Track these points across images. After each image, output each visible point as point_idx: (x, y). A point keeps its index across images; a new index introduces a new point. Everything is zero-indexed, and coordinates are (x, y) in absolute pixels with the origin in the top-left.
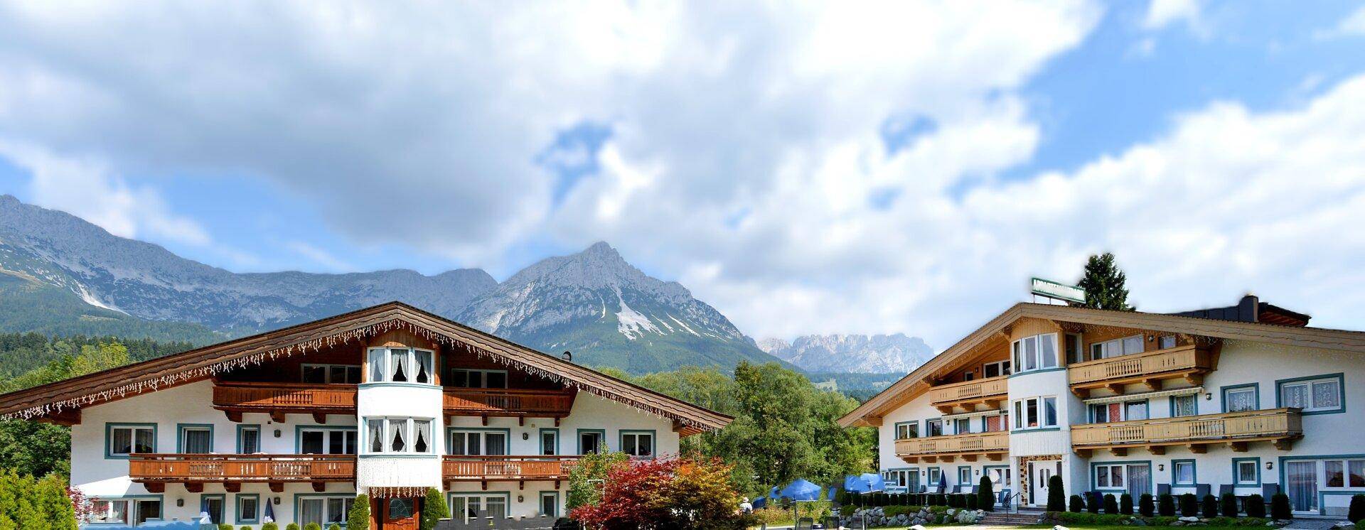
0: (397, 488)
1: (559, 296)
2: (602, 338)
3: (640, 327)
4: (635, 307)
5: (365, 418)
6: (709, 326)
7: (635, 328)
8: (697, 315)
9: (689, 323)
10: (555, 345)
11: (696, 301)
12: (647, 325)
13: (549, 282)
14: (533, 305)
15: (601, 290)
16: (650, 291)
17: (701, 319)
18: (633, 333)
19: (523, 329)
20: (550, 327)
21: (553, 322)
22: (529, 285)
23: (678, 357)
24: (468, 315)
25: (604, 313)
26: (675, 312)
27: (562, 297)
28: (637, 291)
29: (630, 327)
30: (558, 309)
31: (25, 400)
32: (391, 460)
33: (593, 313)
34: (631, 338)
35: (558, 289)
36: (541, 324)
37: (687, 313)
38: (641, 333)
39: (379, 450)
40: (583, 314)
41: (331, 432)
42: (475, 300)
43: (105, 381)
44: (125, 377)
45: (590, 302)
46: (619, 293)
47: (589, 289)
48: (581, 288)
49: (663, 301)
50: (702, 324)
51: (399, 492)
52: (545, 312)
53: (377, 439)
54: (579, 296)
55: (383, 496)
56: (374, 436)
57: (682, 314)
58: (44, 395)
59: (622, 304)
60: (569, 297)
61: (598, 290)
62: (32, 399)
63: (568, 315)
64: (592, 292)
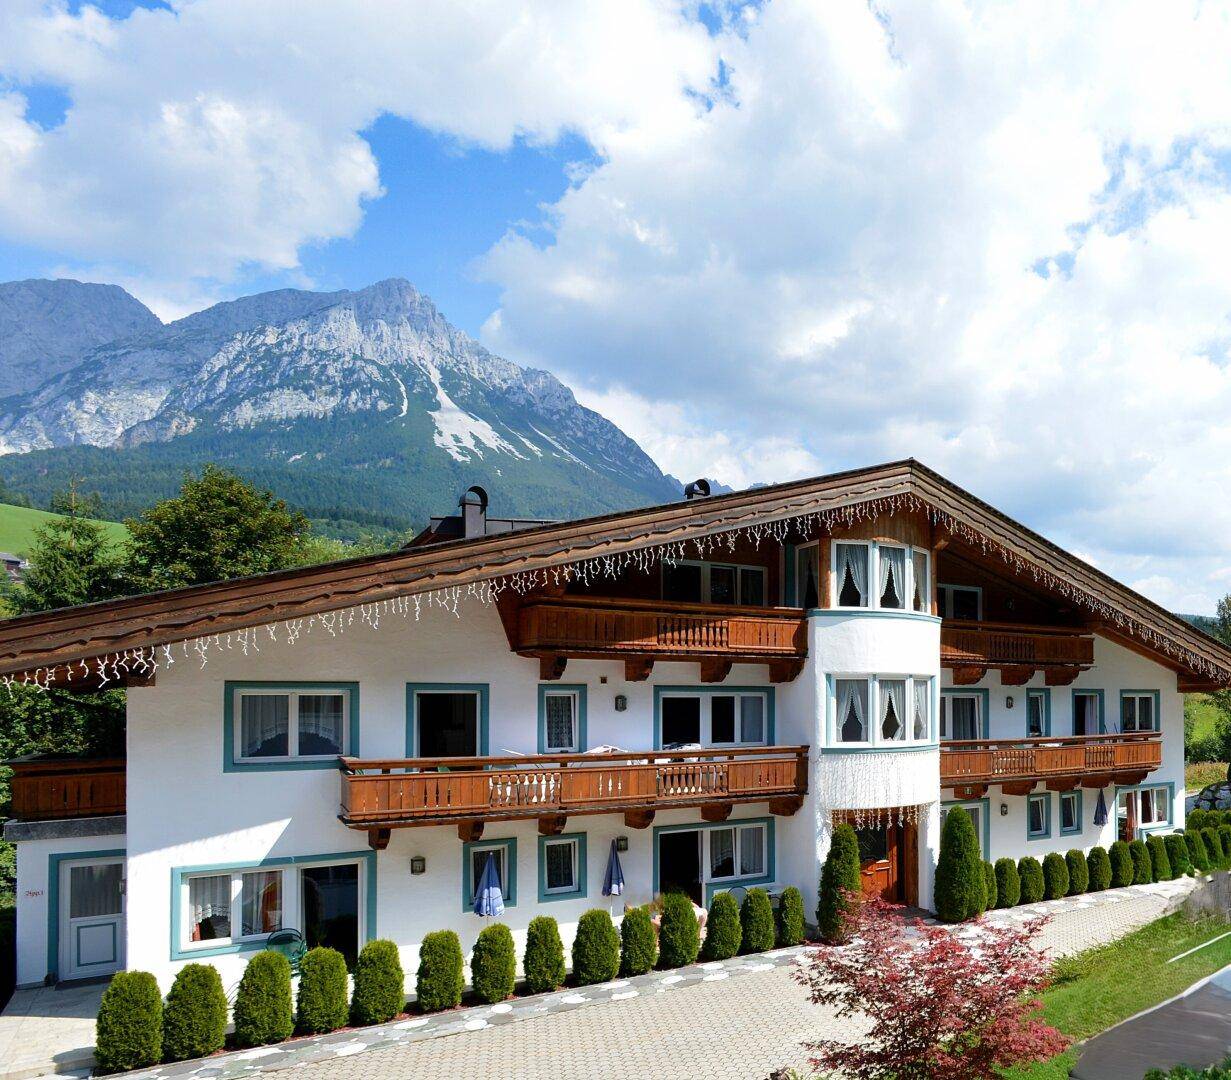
0: (898, 808)
1: (308, 367)
2: (404, 452)
3: (478, 442)
4: (469, 407)
5: (829, 676)
6: (605, 452)
7: (469, 443)
8: (584, 433)
9: (570, 444)
10: (298, 457)
11: (582, 408)
12: (490, 438)
13: (285, 337)
14: (247, 375)
15: (398, 368)
16: (497, 381)
17: (591, 440)
18: (464, 451)
19: (225, 419)
20: (288, 421)
21: (294, 414)
22: (239, 337)
23: (550, 499)
24: (89, 376)
25: (405, 408)
26: (546, 423)
27: (316, 369)
28: (472, 379)
29: (457, 439)
30: (306, 389)
31: (99, 632)
32: (885, 759)
33: (382, 405)
34: (460, 458)
35: (305, 353)
36: (266, 412)
37: (566, 427)
38: (480, 453)
39: (858, 738)
40: (360, 404)
41: (714, 698)
42: (104, 348)
43: (328, 589)
44: (381, 580)
45: (375, 384)
46: (436, 377)
47: (373, 362)
48: (355, 358)
49: (523, 402)
50: (593, 449)
51: (902, 817)
52: (277, 392)
53: (852, 715)
54: (352, 371)
55: (876, 825)
56: (845, 712)
57: (557, 427)
58: (160, 619)
59: (442, 396)
60: (331, 371)
61: (391, 366)
62: (121, 629)
63: (332, 403)
64: (380, 368)
